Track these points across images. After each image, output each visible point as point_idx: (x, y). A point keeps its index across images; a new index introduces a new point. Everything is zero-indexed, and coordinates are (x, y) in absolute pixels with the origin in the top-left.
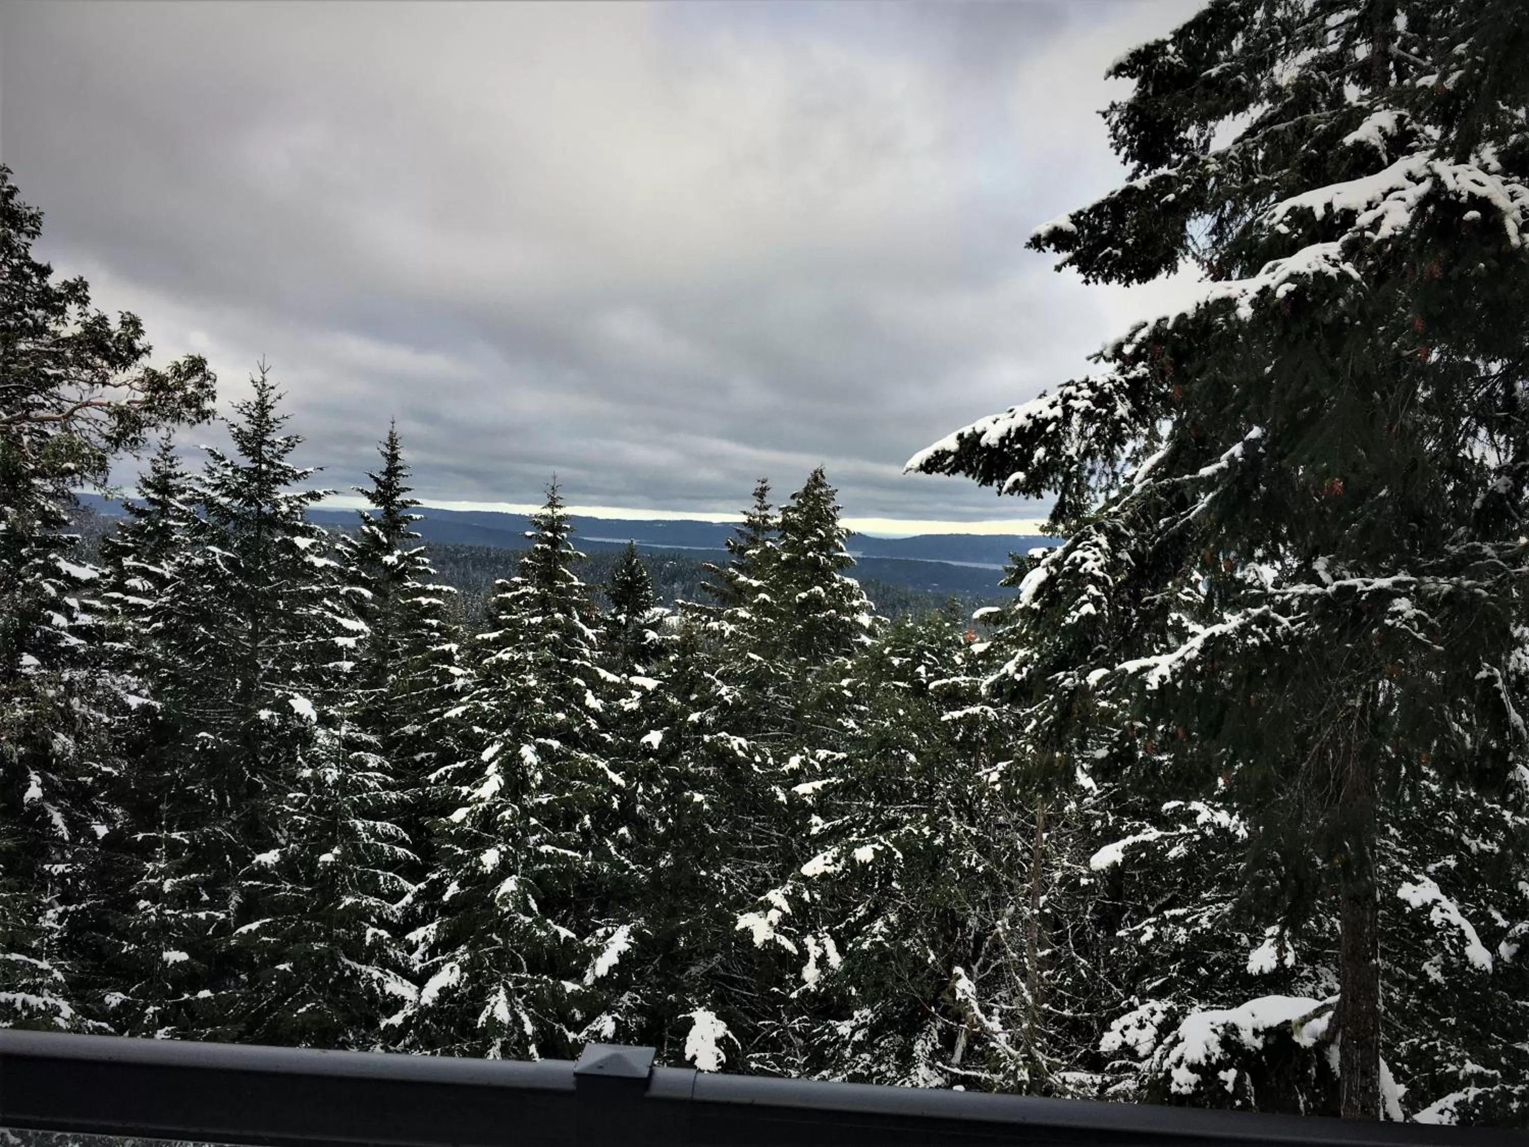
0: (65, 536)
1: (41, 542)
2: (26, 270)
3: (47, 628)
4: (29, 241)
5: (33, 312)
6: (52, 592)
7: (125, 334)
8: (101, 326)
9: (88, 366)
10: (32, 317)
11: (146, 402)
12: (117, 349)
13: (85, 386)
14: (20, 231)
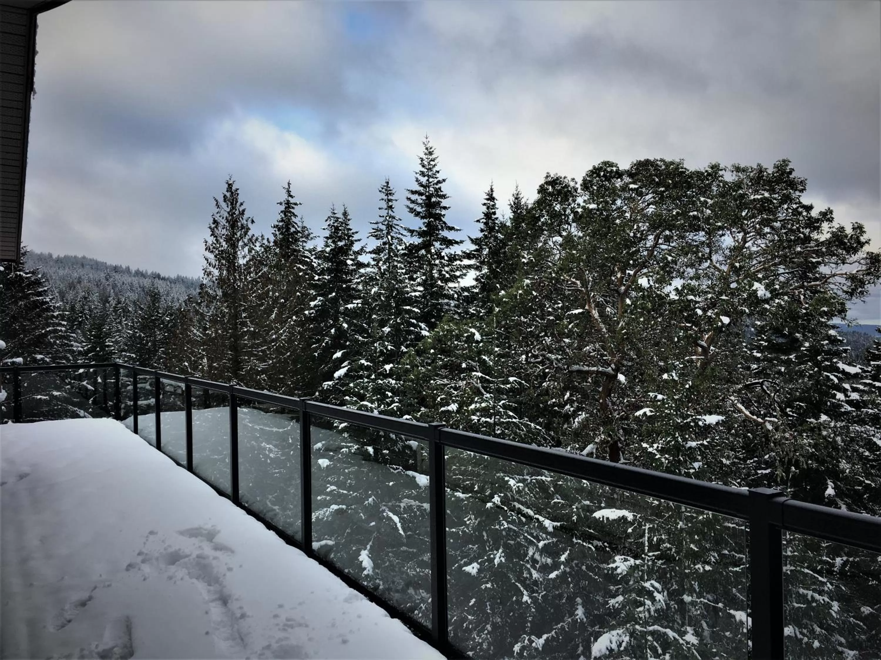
0: (841, 348)
1: (828, 352)
2: (800, 210)
3: (834, 401)
4: (800, 194)
5: (804, 230)
6: (836, 381)
7: (855, 235)
8: (841, 232)
9: (834, 255)
10: (803, 233)
11: (867, 270)
12: (850, 243)
13: (834, 266)
14: (796, 190)
